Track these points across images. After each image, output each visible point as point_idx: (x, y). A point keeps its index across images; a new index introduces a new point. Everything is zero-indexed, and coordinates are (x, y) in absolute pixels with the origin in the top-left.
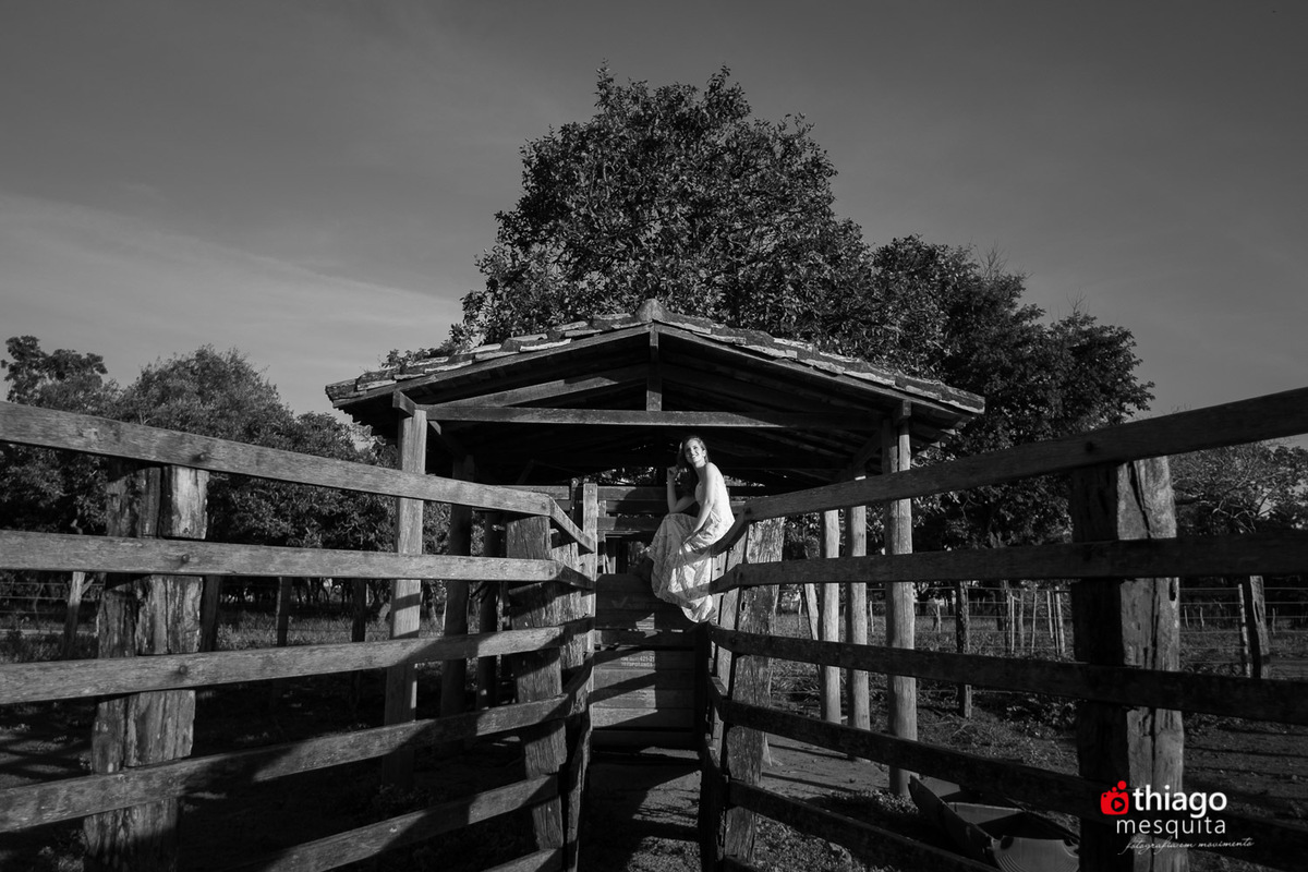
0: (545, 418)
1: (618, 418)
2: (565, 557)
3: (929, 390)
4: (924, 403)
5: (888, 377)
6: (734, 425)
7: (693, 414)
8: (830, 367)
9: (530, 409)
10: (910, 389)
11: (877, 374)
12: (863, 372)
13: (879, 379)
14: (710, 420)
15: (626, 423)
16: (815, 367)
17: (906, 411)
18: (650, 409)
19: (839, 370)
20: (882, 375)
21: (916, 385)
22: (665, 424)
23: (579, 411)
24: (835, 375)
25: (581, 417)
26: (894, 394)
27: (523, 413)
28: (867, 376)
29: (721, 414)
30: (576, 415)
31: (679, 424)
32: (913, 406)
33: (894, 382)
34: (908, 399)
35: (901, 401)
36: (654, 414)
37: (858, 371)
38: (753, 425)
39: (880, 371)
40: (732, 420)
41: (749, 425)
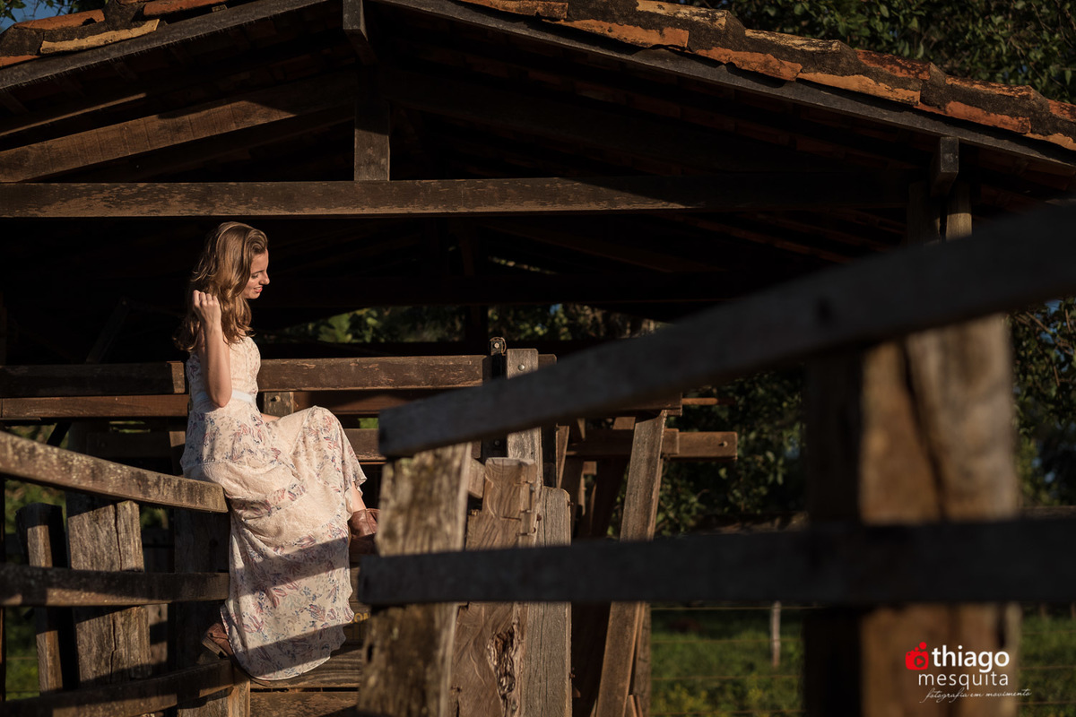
0: (118, 205)
1: (288, 200)
2: (103, 535)
3: (1000, 111)
4: (989, 141)
5: (903, 84)
6: (559, 208)
7: (463, 186)
8: (766, 65)
9: (81, 186)
10: (957, 109)
11: (877, 77)
12: (844, 73)
13: (882, 90)
14: (503, 198)
15: (307, 212)
16: (731, 66)
17: (948, 163)
18: (362, 175)
19: (788, 70)
20: (890, 80)
21: (971, 99)
22: (396, 210)
23: (197, 188)
24: (779, 82)
25: (202, 199)
26: (919, 124)
27: (67, 197)
28: (854, 82)
29: (528, 183)
30: (191, 197)
31: (430, 210)
32: (966, 150)
33: (917, 96)
34: (951, 135)
35: (935, 140)
36: (371, 187)
37: (833, 71)
38: (602, 206)
39: (887, 70)
40: (553, 196)
41: (593, 207)
